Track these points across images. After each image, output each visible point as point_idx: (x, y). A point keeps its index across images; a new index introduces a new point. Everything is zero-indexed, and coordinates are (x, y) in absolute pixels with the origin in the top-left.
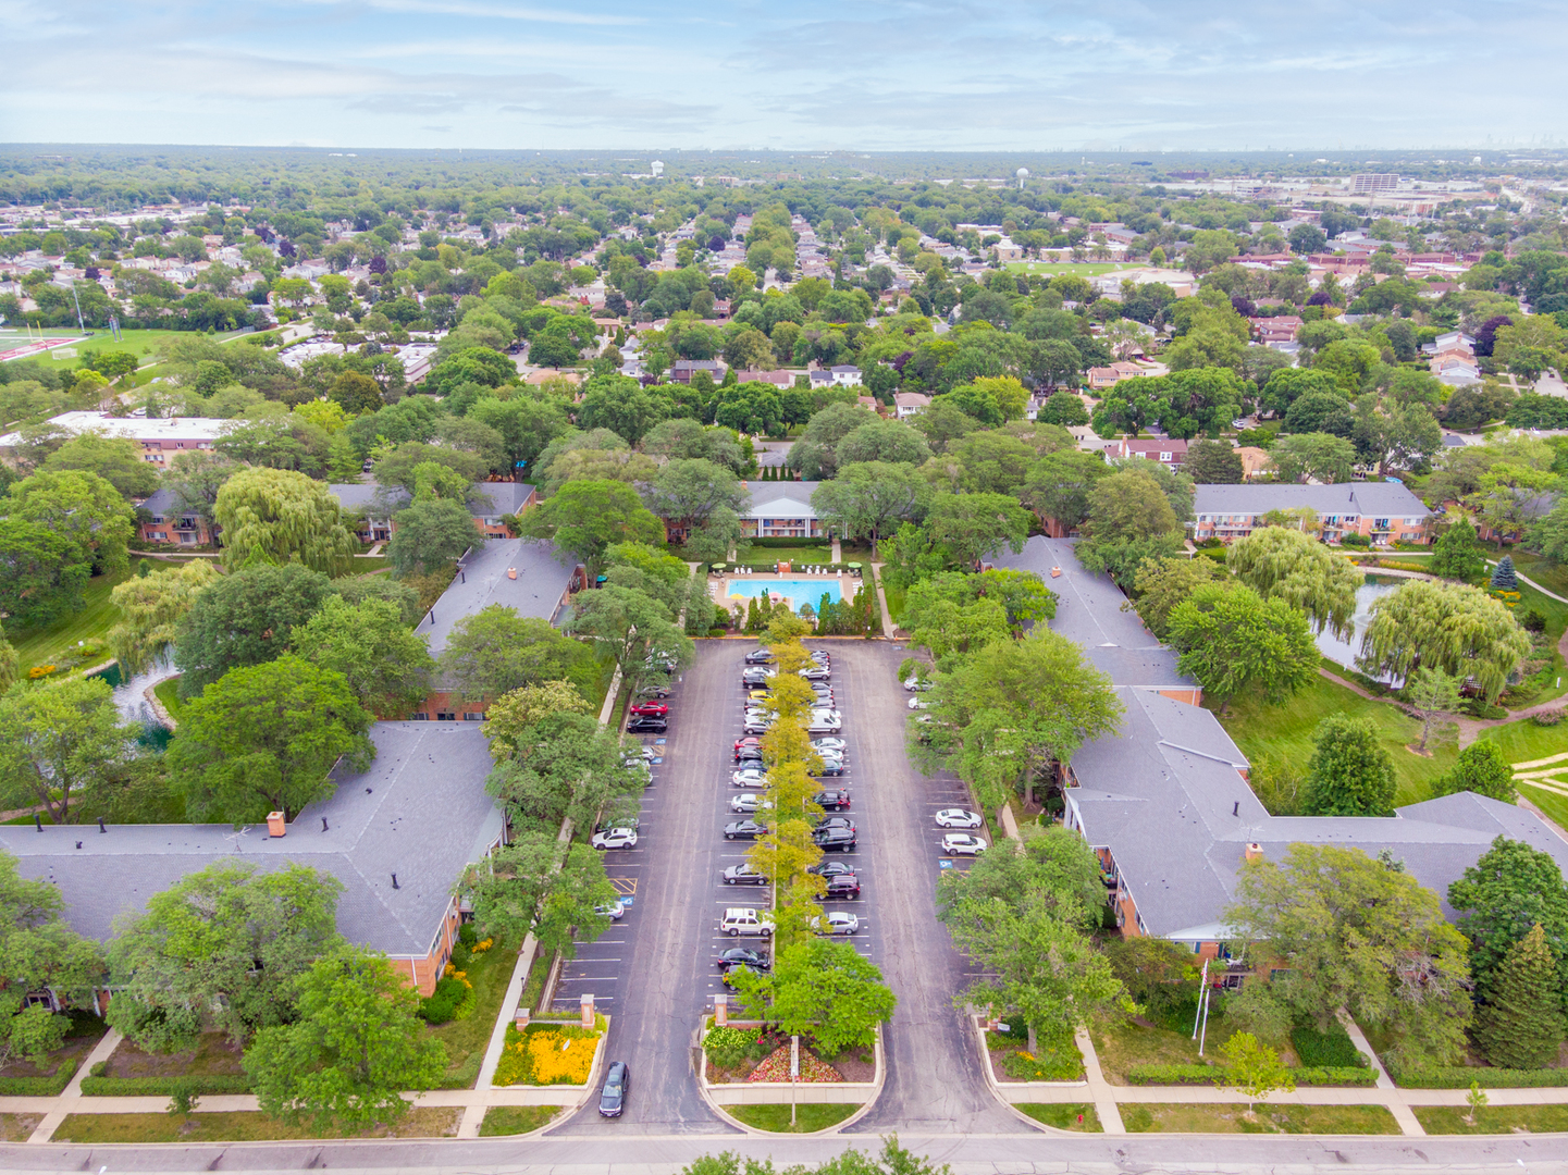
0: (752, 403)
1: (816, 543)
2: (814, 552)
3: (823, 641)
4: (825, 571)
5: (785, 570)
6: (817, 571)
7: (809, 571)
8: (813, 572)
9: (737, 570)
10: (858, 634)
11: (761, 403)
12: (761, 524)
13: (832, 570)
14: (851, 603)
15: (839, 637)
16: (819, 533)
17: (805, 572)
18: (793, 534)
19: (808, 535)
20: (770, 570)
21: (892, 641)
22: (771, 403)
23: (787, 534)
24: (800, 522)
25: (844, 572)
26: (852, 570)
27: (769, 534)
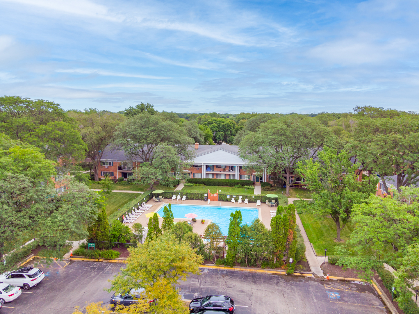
0: (219, 126)
1: (242, 184)
2: (241, 189)
3: (232, 274)
4: (246, 201)
5: (213, 199)
6: (240, 200)
7: (233, 200)
8: (237, 201)
9: (174, 197)
10: (277, 267)
11: (223, 125)
12: (204, 169)
13: (253, 201)
14: (268, 227)
15: (253, 270)
16: (245, 178)
17: (230, 201)
18: (228, 178)
19: (237, 178)
20: (201, 198)
21: (322, 281)
22: (229, 126)
23: (223, 177)
24: (232, 168)
25: (263, 202)
26: (270, 200)
27: (211, 177)
